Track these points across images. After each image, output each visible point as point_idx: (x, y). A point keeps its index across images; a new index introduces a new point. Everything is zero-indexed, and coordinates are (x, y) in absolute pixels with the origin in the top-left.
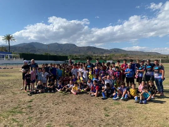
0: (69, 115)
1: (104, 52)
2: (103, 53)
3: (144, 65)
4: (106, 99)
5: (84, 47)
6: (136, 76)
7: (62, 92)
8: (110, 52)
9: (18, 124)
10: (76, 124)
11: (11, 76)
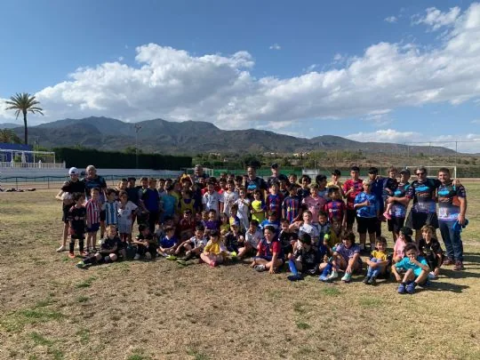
0: (194, 325)
1: (296, 145)
2: (291, 150)
3: (408, 183)
4: (301, 278)
6: (385, 214)
7: (174, 258)
8: (311, 145)
9: (48, 349)
10: (215, 349)
11: (30, 212)
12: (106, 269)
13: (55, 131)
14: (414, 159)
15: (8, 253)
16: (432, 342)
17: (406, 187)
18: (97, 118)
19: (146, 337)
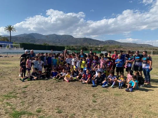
0: (59, 101)
1: (100, 43)
2: (98, 45)
3: (133, 56)
4: (96, 86)
5: (80, 39)
6: (125, 66)
7: (55, 80)
8: (104, 43)
9: (11, 107)
10: (65, 108)
11: (10, 64)
12: (33, 82)
13: (20, 38)
14: (139, 48)
15: (2, 77)
16: (136, 107)
17: (132, 57)
18: (34, 34)
19: (43, 104)
